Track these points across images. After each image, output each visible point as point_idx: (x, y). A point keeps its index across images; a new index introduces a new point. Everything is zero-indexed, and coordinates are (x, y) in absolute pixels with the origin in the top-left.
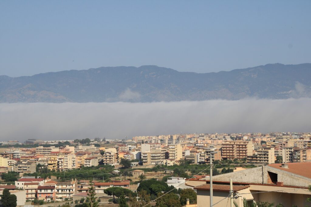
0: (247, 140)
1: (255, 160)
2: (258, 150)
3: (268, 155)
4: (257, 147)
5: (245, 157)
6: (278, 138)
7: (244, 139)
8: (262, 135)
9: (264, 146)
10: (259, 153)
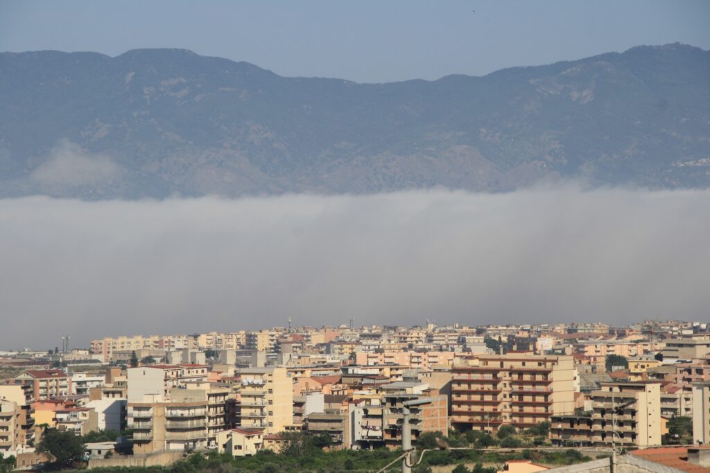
0: (552, 352)
1: (582, 432)
2: (593, 394)
3: (633, 413)
4: (593, 379)
5: (542, 420)
6: (674, 345)
7: (539, 347)
8: (611, 333)
9: (620, 376)
10: (600, 405)
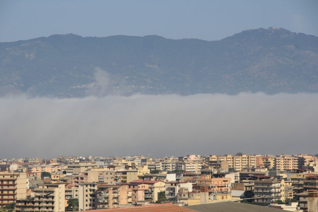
0: (17, 171)
1: (30, 207)
2: (35, 189)
3: (53, 197)
4: (35, 183)
5: (12, 202)
6: (71, 167)
7: (11, 169)
8: (44, 162)
9: (47, 181)
10: (38, 194)
